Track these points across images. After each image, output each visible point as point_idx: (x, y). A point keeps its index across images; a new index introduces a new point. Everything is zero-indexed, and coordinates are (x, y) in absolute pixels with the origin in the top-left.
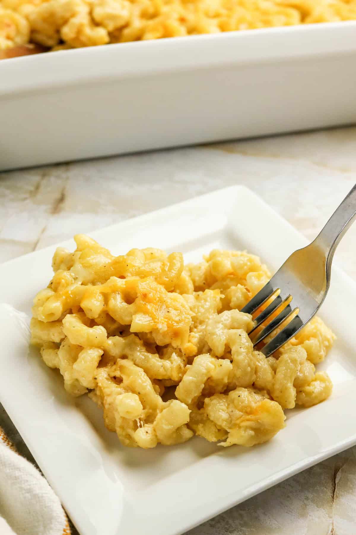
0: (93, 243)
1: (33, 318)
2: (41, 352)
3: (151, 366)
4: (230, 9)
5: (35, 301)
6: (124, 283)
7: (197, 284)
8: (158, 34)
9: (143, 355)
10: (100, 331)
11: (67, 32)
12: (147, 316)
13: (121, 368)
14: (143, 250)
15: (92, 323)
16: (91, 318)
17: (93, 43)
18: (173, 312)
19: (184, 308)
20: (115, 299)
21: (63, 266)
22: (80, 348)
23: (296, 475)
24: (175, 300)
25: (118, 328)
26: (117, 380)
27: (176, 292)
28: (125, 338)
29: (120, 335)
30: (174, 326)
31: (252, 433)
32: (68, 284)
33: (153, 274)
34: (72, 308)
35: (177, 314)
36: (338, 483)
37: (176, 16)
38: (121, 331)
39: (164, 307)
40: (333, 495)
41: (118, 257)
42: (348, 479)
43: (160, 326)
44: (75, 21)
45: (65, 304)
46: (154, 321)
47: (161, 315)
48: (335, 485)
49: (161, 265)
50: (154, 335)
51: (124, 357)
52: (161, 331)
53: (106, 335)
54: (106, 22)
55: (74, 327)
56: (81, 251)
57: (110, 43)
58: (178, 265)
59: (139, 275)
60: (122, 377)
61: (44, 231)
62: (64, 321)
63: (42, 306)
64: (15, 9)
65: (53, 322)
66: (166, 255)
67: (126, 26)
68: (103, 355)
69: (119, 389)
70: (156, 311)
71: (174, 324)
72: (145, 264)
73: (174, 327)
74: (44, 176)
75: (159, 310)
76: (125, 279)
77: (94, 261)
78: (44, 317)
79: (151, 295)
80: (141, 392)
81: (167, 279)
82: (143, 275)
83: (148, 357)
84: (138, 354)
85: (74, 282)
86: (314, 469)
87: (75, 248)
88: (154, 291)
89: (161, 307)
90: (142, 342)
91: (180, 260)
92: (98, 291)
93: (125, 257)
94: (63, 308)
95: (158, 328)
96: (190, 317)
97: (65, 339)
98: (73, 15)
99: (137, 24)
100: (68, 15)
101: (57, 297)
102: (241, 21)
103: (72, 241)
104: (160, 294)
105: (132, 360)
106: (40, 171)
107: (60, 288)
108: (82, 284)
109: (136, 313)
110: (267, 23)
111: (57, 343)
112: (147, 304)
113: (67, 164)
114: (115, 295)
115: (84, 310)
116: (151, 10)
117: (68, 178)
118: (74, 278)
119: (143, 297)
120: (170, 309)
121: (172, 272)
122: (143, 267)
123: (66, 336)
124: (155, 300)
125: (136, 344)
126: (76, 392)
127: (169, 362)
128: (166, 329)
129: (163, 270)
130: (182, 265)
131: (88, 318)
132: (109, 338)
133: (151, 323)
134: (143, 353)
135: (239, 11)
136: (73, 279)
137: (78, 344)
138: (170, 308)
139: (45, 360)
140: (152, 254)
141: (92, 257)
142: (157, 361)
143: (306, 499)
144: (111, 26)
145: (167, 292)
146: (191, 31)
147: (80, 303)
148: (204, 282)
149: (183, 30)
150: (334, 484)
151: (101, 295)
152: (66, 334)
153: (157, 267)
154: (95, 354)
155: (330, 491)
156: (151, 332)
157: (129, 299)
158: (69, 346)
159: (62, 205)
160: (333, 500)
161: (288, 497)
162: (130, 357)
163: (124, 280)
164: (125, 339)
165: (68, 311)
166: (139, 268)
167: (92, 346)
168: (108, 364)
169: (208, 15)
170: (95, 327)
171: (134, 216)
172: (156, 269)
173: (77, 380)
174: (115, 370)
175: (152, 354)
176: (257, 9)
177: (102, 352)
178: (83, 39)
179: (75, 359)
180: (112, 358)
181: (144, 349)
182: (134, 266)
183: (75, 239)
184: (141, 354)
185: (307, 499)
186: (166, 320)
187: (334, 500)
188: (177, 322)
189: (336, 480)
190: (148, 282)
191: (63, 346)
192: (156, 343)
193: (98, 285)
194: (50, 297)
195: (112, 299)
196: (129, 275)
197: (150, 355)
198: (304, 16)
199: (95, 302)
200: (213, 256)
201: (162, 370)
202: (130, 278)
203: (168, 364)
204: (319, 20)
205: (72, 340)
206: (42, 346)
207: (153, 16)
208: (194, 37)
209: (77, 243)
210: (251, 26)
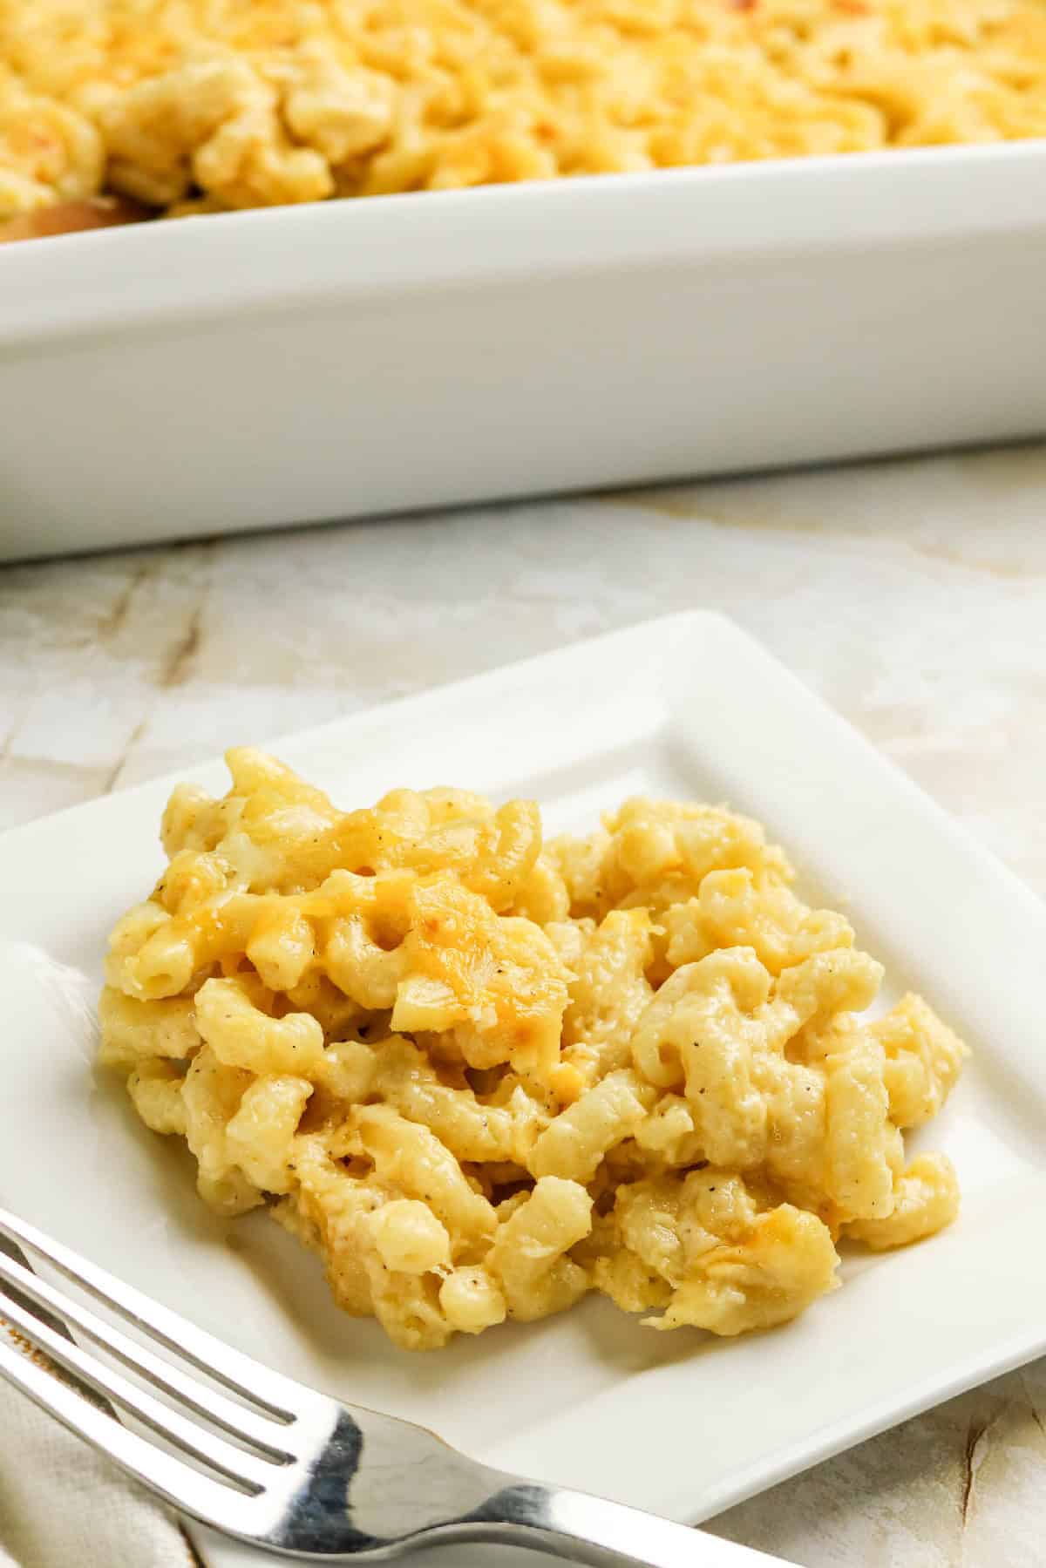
0: (279, 771)
1: (108, 988)
2: (130, 1087)
3: (454, 1125)
4: (681, 103)
5: (115, 938)
6: (372, 889)
7: (577, 896)
8: (475, 173)
9: (430, 1093)
10: (303, 1028)
11: (212, 164)
12: (438, 984)
13: (366, 1130)
14: (426, 793)
15: (278, 1005)
16: (275, 989)
17: (286, 195)
18: (514, 973)
19: (545, 961)
20: (346, 935)
21: (192, 838)
22: (244, 1078)
23: (857, 1446)
24: (518, 936)
25: (355, 1018)
26: (358, 1166)
27: (517, 915)
28: (374, 1046)
29: (360, 1038)
30: (518, 1012)
31: (739, 1297)
32: (209, 891)
33: (455, 863)
34: (222, 961)
35: (525, 979)
36: (978, 1470)
37: (524, 120)
38: (363, 1026)
39: (488, 958)
40: (962, 1506)
41: (352, 815)
42: (1007, 1460)
43: (476, 1014)
44: (235, 132)
45: (201, 949)
46: (459, 998)
47: (478, 981)
48: (970, 1475)
49: (478, 837)
50: (460, 1040)
51: (374, 1099)
52: (480, 1029)
53: (320, 1037)
54: (325, 135)
55: (228, 1016)
56: (245, 794)
57: (335, 195)
58: (526, 836)
59: (414, 865)
60: (370, 1157)
61: (138, 734)
62: (198, 998)
63: (134, 952)
64: (62, 95)
65: (166, 999)
66: (490, 809)
67: (382, 147)
68: (313, 1096)
69: (367, 1191)
70: (465, 969)
71: (518, 1008)
72: (431, 834)
73: (519, 1015)
74: (141, 575)
75: (472, 966)
76: (376, 877)
77: (285, 825)
78: (140, 987)
79: (450, 925)
80: (432, 1195)
81: (494, 878)
82: (425, 865)
83: (445, 1097)
84: (417, 1089)
85: (228, 884)
86: (911, 1428)
87: (228, 786)
88: (459, 914)
89: (479, 959)
90: (424, 1056)
91: (532, 824)
92: (297, 913)
93: (375, 814)
94: (196, 960)
95: (469, 1021)
96: (564, 986)
97: (202, 1049)
98: (230, 115)
99: (414, 142)
100: (214, 113)
101: (178, 930)
102: (715, 137)
103: (220, 763)
104: (476, 921)
105: (399, 1107)
106: (130, 564)
107: (186, 903)
108: (250, 891)
109: (407, 974)
110: (789, 145)
111: (177, 1059)
112: (439, 949)
113: (207, 543)
114: (346, 924)
115: (255, 963)
116: (455, 103)
117: (208, 585)
118: (225, 872)
119: (427, 929)
120: (503, 962)
121: (510, 858)
122: (426, 843)
123: (203, 1042)
124: (463, 938)
125: (407, 1064)
126: (232, 1202)
127: (506, 1114)
128: (492, 1020)
129: (483, 851)
130: (537, 836)
131: (268, 990)
132: (328, 1045)
133: (452, 1004)
134: (428, 1087)
135: (710, 110)
136: (224, 877)
137: (240, 1063)
138: (505, 959)
139: (141, 1112)
140: (450, 805)
141: (278, 813)
142: (473, 1109)
143: (885, 1515)
144: (339, 148)
145: (496, 916)
146: (570, 164)
147: (245, 947)
148: (599, 889)
149: (545, 159)
150: (967, 1473)
151: (304, 922)
152: (204, 1035)
153: (465, 842)
154: (289, 1095)
155: (955, 1493)
156: (451, 1032)
157: (387, 936)
158: (214, 1071)
159: (191, 661)
160: (964, 1521)
161: (835, 1508)
162: (391, 1097)
163: (371, 880)
164: (374, 1050)
165: (209, 970)
166: (414, 845)
167: (280, 1071)
168: (325, 1124)
169: (619, 122)
170: (290, 1016)
171: (399, 695)
172: (462, 847)
173: (237, 1169)
174: (348, 1137)
175: (455, 1092)
176: (761, 103)
177: (308, 1090)
178: (257, 182)
179: (230, 1108)
180: (338, 1103)
181: (431, 1076)
182: (401, 840)
183: (228, 760)
184: (423, 1088)
185: (888, 1514)
186: (494, 995)
187: (967, 1520)
188: (526, 1002)
189: (973, 1460)
190: (439, 885)
191: (198, 1071)
192: (465, 1062)
193: (298, 893)
194: (158, 928)
195: (338, 934)
196: (385, 863)
197: (449, 1094)
198: (897, 125)
199: (289, 944)
200: (627, 814)
201: (485, 1134)
202: (389, 875)
203: (503, 1119)
204: (937, 139)
205: (223, 1054)
206: (133, 1069)
207: (460, 120)
208: (579, 183)
209: (233, 773)
210: (743, 152)
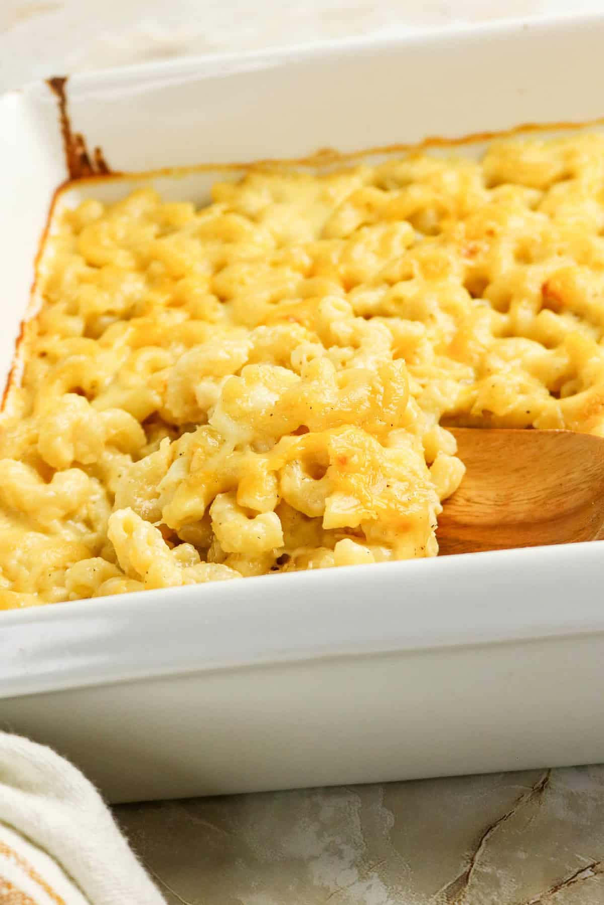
6: (304, 442)
12: (351, 498)
18: (397, 486)
20: (291, 474)
24: (398, 462)
27: (398, 447)
30: (401, 512)
35: (404, 490)
39: (380, 477)
43: (375, 515)
46: (364, 506)
47: (375, 493)
49: (369, 394)
52: (377, 524)
58: (400, 392)
70: (366, 486)
71: (400, 509)
72: (342, 397)
73: (401, 514)
75: (371, 484)
76: (308, 434)
77: (251, 404)
79: (354, 459)
81: (381, 424)
82: (336, 421)
85: (220, 448)
88: (360, 451)
89: (374, 478)
95: (371, 519)
104: (371, 453)
107: (194, 463)
108: (234, 450)
109: (330, 494)
112: (349, 476)
114: (290, 468)
118: (220, 441)
119: (340, 463)
120: (389, 479)
121: (390, 409)
122: (339, 405)
124: (364, 466)
128: (386, 519)
129: (374, 404)
133: (360, 509)
136: (217, 444)
138: (390, 477)
141: (246, 396)
145: (381, 447)
153: (362, 397)
157: (317, 470)
163: (305, 437)
166: (332, 408)
172: (361, 403)
182: (323, 406)
186: (385, 502)
188: (405, 505)
190: (347, 432)
195: (286, 475)
196: (315, 424)
